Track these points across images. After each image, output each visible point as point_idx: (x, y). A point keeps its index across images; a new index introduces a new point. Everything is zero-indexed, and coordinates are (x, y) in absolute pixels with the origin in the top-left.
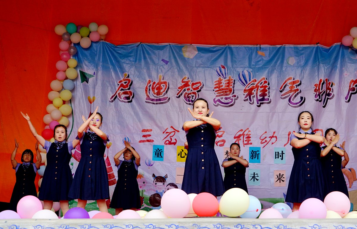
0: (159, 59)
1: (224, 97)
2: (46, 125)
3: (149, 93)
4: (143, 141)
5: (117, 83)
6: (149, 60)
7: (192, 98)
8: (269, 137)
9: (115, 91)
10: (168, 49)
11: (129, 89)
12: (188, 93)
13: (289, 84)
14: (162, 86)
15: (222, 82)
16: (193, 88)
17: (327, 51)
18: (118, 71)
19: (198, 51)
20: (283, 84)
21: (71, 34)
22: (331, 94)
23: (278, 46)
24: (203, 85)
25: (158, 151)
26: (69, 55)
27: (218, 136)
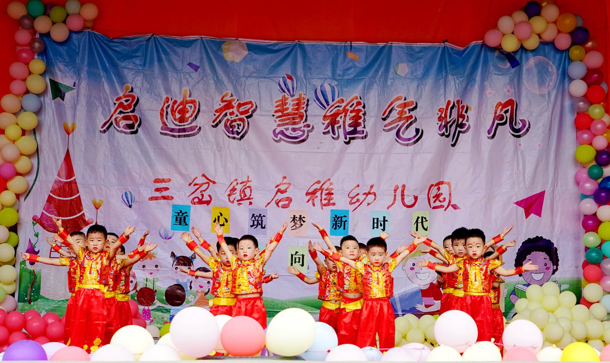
0: (183, 63)
1: (290, 127)
3: (167, 118)
4: (156, 198)
5: (112, 100)
6: (166, 63)
7: (238, 128)
8: (364, 194)
9: (110, 114)
10: (199, 46)
11: (132, 112)
12: (231, 119)
13: (397, 107)
14: (189, 108)
15: (287, 103)
16: (239, 112)
17: (460, 54)
18: (114, 82)
19: (249, 51)
20: (387, 107)
21: (34, 18)
22: (465, 124)
23: (381, 44)
24: (256, 107)
25: (181, 214)
26: (32, 52)
27: (279, 191)
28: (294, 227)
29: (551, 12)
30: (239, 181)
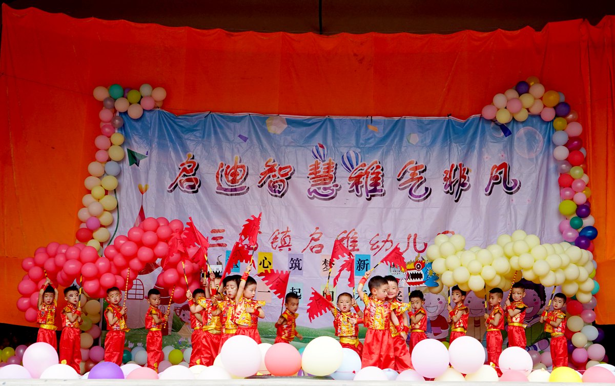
0: (234, 135)
1: (322, 186)
2: (82, 222)
3: (221, 180)
4: (214, 246)
5: (178, 166)
6: (221, 135)
7: (280, 188)
8: (383, 241)
9: (175, 177)
10: (247, 121)
11: (194, 175)
12: (274, 181)
13: (410, 170)
14: (239, 172)
15: (319, 167)
16: (280, 175)
17: (462, 125)
18: (178, 151)
19: (288, 125)
20: (401, 170)
21: (115, 100)
22: (466, 184)
23: (396, 118)
24: (294, 170)
26: (113, 127)
27: (313, 239)
28: (325, 269)
29: (537, 89)
30: (280, 231)
